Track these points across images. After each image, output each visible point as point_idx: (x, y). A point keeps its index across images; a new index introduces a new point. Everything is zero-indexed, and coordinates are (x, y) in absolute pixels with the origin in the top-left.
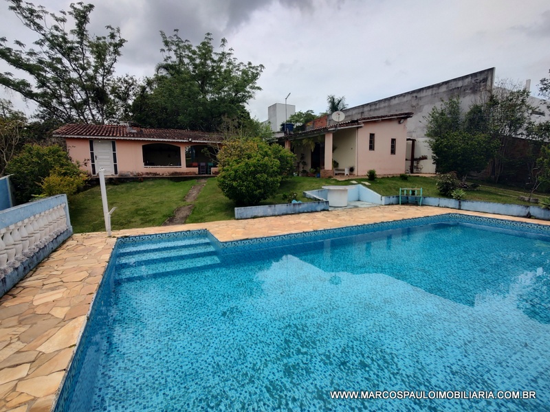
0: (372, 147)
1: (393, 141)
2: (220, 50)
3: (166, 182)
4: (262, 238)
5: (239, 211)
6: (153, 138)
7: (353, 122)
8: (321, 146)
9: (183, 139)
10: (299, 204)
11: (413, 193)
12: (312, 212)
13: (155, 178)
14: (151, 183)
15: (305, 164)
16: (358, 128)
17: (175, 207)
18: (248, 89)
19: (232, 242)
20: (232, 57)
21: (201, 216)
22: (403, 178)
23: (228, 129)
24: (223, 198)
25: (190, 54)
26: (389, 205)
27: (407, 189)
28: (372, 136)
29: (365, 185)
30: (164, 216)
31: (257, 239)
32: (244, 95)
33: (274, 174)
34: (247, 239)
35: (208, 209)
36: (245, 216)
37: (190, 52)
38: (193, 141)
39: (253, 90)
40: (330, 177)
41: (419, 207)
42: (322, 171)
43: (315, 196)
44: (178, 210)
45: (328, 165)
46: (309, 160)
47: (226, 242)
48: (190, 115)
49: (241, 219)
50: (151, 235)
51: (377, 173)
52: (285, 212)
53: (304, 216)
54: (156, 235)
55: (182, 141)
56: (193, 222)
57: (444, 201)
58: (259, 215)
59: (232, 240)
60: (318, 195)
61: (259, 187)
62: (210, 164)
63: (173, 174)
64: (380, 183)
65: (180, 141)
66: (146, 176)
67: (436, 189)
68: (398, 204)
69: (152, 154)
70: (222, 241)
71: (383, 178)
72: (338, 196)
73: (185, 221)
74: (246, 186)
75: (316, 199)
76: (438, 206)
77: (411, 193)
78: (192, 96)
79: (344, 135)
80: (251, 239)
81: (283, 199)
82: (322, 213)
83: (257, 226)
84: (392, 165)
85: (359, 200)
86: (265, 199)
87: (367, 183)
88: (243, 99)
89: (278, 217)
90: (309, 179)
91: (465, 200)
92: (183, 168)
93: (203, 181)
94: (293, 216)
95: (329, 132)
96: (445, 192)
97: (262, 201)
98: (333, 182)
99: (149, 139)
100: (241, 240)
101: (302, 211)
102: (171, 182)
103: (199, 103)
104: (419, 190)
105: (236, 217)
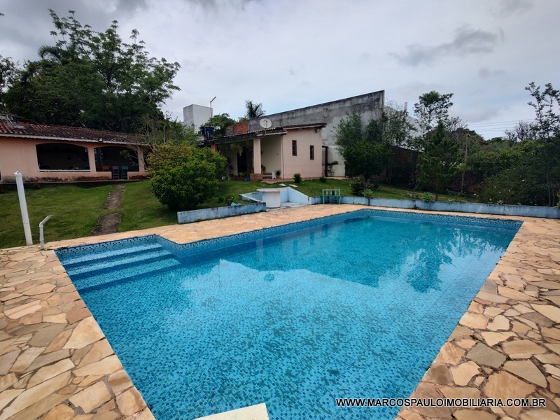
0: (294, 153)
1: (312, 147)
2: (131, 42)
3: (73, 188)
4: (218, 238)
5: (183, 216)
6: (52, 136)
7: (278, 129)
8: (250, 150)
9: (92, 139)
10: (240, 206)
11: (333, 192)
12: (251, 213)
13: (56, 183)
14: (52, 190)
15: (231, 168)
16: (282, 135)
17: (97, 216)
18: (164, 87)
20: (143, 50)
21: (134, 223)
22: (322, 180)
23: (150, 131)
24: (155, 202)
25: (91, 42)
26: (315, 204)
27: (327, 190)
28: (294, 143)
29: (292, 187)
30: (87, 226)
31: (214, 239)
32: (159, 94)
33: (210, 178)
34: (205, 240)
35: (139, 216)
36: (188, 220)
37: (90, 39)
38: (105, 142)
39: (171, 90)
40: (260, 180)
41: (339, 205)
42: (251, 175)
43: (252, 199)
44: (102, 218)
45: (257, 169)
46: (235, 165)
47: (185, 244)
48: (94, 111)
49: (185, 223)
50: (93, 245)
51: (302, 176)
52: (227, 214)
53: (246, 217)
54: (99, 244)
55: (91, 141)
56: (127, 230)
57: (358, 200)
58: (203, 218)
59: (191, 242)
60: (256, 198)
61: (198, 191)
62: (124, 168)
63: (79, 179)
64: (305, 185)
65: (88, 141)
66: (43, 182)
67: (349, 190)
68: (322, 203)
69: (49, 155)
70: (181, 243)
71: (306, 181)
72: (272, 198)
73: (116, 229)
74: (185, 190)
75: (252, 201)
76: (353, 204)
77: (331, 193)
78: (95, 90)
79: (271, 140)
80: (209, 240)
81: (219, 202)
82: (261, 214)
83: (206, 228)
84: (313, 170)
85: (288, 202)
86: (202, 202)
87: (294, 186)
88: (159, 98)
89: (221, 220)
90: (240, 183)
91: (372, 198)
92: (93, 172)
93: (120, 186)
94: (236, 217)
95: (257, 137)
96: (357, 192)
97: (199, 205)
98: (264, 185)
99: (46, 138)
100: (200, 241)
101: (242, 213)
102: (79, 189)
103: (105, 99)
104: (338, 191)
105: (180, 221)
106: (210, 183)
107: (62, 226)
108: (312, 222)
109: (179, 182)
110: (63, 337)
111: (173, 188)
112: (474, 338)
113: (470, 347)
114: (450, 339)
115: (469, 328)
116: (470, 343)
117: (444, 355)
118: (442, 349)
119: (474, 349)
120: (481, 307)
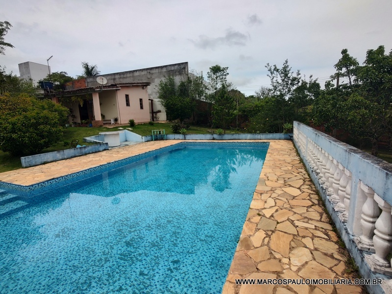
0: (128, 104)
1: (141, 100)
4: (67, 176)
5: (27, 160)
7: (112, 86)
8: (90, 102)
10: (85, 147)
11: (160, 132)
12: (96, 152)
15: (74, 117)
16: (117, 90)
19: (38, 184)
22: (151, 124)
26: (147, 141)
27: (156, 131)
28: (127, 96)
29: (129, 130)
31: (62, 177)
33: (54, 125)
34: (53, 179)
40: (101, 126)
41: (165, 141)
42: (93, 122)
43: (95, 140)
45: (98, 117)
46: (77, 114)
47: (32, 185)
51: (135, 121)
52: (73, 155)
53: (91, 156)
57: (177, 136)
58: (49, 160)
59: (38, 182)
60: (99, 140)
61: (43, 137)
64: (138, 128)
67: (171, 130)
68: (152, 140)
70: (27, 185)
72: (113, 139)
74: (28, 137)
75: (96, 143)
76: (174, 139)
77: (158, 133)
79: (108, 93)
80: (57, 178)
81: (65, 146)
82: (105, 152)
83: (53, 168)
84: (144, 116)
85: (126, 141)
86: (47, 147)
87: (130, 129)
89: (68, 160)
90: (84, 128)
91: (186, 135)
94: (82, 157)
95: (95, 92)
96: (176, 131)
97: (45, 149)
98: (105, 129)
100: (47, 181)
101: (87, 152)
104: (163, 131)
105: (24, 165)
106: (54, 129)
108: (147, 155)
109: (20, 130)
111: (14, 136)
112: (259, 215)
113: (258, 221)
114: (247, 219)
115: (256, 209)
116: (257, 219)
117: (246, 230)
118: (244, 227)
119: (260, 221)
120: (259, 195)
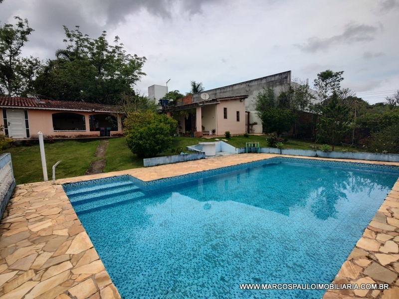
0: (225, 117)
1: (238, 113)
2: (114, 45)
3: (75, 143)
4: (172, 178)
5: (147, 161)
6: (62, 108)
7: (213, 100)
8: (194, 115)
9: (88, 110)
10: (187, 155)
11: (254, 145)
12: (195, 160)
13: (64, 139)
14: (61, 144)
15: (180, 128)
16: (217, 104)
17: (90, 161)
18: (135, 73)
19: (152, 181)
20: (122, 50)
21: (114, 166)
22: (246, 136)
23: (126, 103)
24: (128, 152)
25: (89, 45)
26: (241, 153)
27: (250, 143)
28: (225, 109)
29: (224, 141)
30: (83, 168)
31: (168, 178)
32: (132, 78)
33: (166, 135)
34: (162, 179)
35: (118, 161)
36: (151, 164)
37: (88, 43)
38: (96, 111)
39: (140, 75)
40: (201, 137)
41: (258, 154)
42: (195, 133)
43: (195, 149)
44: (93, 163)
45: (199, 129)
46: (183, 125)
47: (149, 182)
48: (90, 91)
49: (149, 167)
50: (87, 181)
51: (231, 133)
52: (178, 161)
53: (191, 162)
54: (91, 180)
55: (87, 111)
56: (109, 171)
57: (272, 150)
58: (161, 163)
59: (152, 180)
60: (198, 149)
61: (158, 144)
62: (108, 129)
63: (79, 136)
64: (233, 140)
65: (85, 111)
66: (56, 138)
67: (266, 143)
68: (246, 152)
69: (60, 121)
70: (146, 181)
71: (234, 136)
72: (210, 149)
73: (102, 170)
74: (149, 144)
75: (196, 152)
76: (269, 153)
77: (252, 145)
78: (91, 77)
79: (208, 108)
80: (165, 179)
81: (172, 152)
82: (202, 160)
83: (163, 170)
84: (239, 128)
85: (221, 151)
86: (160, 152)
87: (225, 140)
88: (132, 81)
89: (174, 164)
90: (187, 138)
91: (283, 149)
92: (88, 132)
93: (105, 141)
94: (184, 163)
95: (199, 106)
96: (272, 144)
97: (158, 154)
98: (203, 140)
99: (58, 109)
100: (158, 180)
101: (188, 159)
102: (79, 143)
103: (96, 82)
104: (258, 144)
105: (145, 165)
106: (166, 138)
107: (67, 168)
108: (239, 166)
109: (145, 138)
110: (66, 245)
111: (141, 142)
112: (369, 258)
113: (366, 265)
114: (349, 258)
115: (364, 250)
116: (366, 262)
117: (345, 271)
118: (343, 266)
119: (369, 267)
120: (373, 234)
